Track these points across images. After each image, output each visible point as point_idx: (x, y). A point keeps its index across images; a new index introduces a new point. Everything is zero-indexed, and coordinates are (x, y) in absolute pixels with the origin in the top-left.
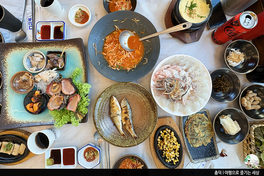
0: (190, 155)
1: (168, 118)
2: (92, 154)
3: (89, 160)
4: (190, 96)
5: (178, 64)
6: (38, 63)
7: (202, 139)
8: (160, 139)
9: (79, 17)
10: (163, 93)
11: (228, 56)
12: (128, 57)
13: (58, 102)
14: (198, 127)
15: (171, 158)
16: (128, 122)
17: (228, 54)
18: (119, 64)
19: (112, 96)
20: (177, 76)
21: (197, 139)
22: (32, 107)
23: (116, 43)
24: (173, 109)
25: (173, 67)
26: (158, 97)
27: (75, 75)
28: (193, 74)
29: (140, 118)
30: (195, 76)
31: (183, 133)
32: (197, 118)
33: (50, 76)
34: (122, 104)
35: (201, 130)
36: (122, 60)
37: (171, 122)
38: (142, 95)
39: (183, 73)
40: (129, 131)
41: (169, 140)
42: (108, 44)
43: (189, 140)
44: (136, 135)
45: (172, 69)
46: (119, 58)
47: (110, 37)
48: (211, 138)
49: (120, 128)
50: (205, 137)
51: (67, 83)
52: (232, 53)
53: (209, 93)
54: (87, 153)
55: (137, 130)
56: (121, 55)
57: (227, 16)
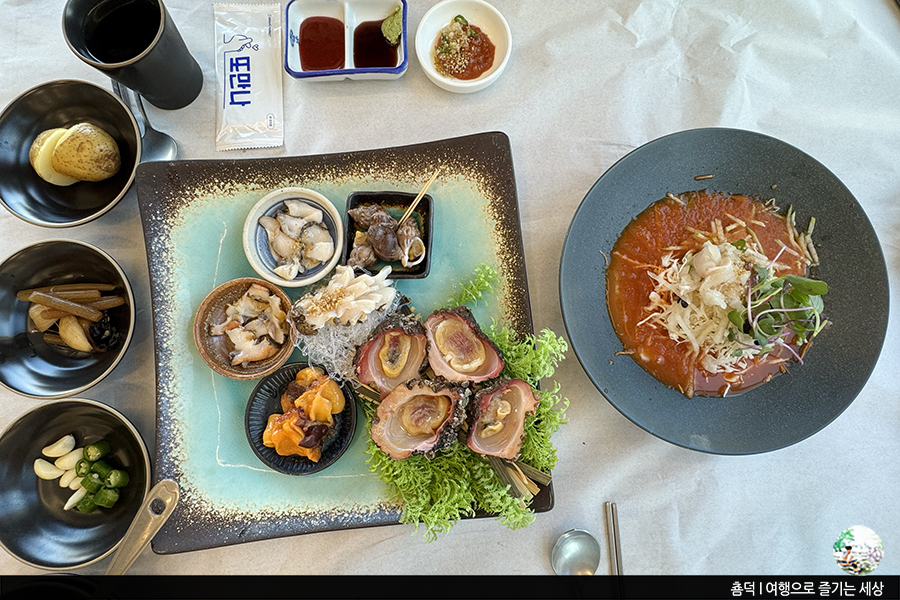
9: (459, 48)
13: (418, 421)
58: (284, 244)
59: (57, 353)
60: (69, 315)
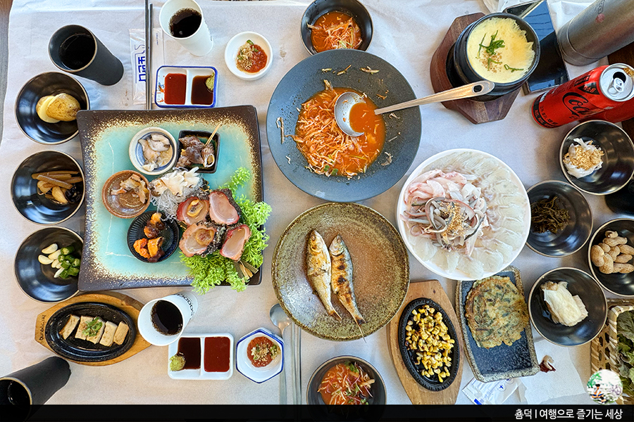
0: (474, 364)
1: (430, 282)
2: (266, 351)
3: (258, 364)
4: (481, 239)
5: (458, 170)
6: (158, 154)
7: (502, 331)
8: (411, 326)
9: (247, 57)
10: (425, 229)
11: (568, 154)
12: (350, 148)
13: (202, 239)
14: (496, 305)
15: (433, 369)
16: (344, 287)
17: (566, 151)
18: (331, 162)
19: (312, 231)
20: (456, 196)
21: (491, 332)
22: (146, 247)
23: (325, 118)
24: (445, 265)
25: (448, 175)
26: (413, 237)
27: (238, 182)
28: (490, 191)
29: (370, 281)
30: (495, 196)
31: (462, 317)
32: (493, 285)
33: (186, 184)
34: (332, 249)
35: (500, 312)
36: (336, 156)
37: (437, 291)
38: (377, 231)
39: (470, 189)
40: (346, 306)
41: (431, 330)
42: (309, 118)
43: (475, 332)
44: (361, 317)
45: (447, 180)
46: (331, 150)
47: (311, 104)
48: (521, 329)
49: (328, 300)
50: (509, 327)
51: (221, 201)
52: (576, 149)
53: (524, 233)
54: (254, 349)
55: (363, 306)
56: (334, 145)
57: (568, 66)
58: (149, 153)
59: (51, 204)
60: (57, 186)
